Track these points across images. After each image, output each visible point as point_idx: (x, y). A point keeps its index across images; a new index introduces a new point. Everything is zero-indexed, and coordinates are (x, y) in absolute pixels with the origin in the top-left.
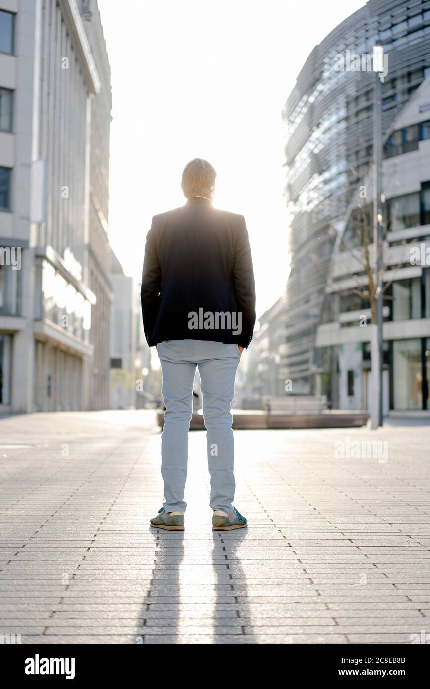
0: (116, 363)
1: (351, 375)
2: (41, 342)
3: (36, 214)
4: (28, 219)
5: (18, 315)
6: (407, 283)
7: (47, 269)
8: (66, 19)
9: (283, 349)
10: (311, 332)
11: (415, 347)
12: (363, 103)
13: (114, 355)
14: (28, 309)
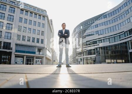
0: (54, 61)
1: (79, 62)
2: (46, 58)
3: (46, 44)
4: (45, 45)
5: (44, 55)
6: (85, 52)
7: (47, 50)
8: (49, 25)
9: (72, 59)
10: (75, 57)
11: (86, 59)
12: (80, 33)
13: (54, 60)
14: (45, 54)
